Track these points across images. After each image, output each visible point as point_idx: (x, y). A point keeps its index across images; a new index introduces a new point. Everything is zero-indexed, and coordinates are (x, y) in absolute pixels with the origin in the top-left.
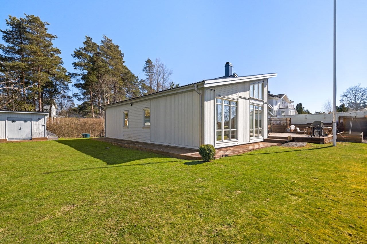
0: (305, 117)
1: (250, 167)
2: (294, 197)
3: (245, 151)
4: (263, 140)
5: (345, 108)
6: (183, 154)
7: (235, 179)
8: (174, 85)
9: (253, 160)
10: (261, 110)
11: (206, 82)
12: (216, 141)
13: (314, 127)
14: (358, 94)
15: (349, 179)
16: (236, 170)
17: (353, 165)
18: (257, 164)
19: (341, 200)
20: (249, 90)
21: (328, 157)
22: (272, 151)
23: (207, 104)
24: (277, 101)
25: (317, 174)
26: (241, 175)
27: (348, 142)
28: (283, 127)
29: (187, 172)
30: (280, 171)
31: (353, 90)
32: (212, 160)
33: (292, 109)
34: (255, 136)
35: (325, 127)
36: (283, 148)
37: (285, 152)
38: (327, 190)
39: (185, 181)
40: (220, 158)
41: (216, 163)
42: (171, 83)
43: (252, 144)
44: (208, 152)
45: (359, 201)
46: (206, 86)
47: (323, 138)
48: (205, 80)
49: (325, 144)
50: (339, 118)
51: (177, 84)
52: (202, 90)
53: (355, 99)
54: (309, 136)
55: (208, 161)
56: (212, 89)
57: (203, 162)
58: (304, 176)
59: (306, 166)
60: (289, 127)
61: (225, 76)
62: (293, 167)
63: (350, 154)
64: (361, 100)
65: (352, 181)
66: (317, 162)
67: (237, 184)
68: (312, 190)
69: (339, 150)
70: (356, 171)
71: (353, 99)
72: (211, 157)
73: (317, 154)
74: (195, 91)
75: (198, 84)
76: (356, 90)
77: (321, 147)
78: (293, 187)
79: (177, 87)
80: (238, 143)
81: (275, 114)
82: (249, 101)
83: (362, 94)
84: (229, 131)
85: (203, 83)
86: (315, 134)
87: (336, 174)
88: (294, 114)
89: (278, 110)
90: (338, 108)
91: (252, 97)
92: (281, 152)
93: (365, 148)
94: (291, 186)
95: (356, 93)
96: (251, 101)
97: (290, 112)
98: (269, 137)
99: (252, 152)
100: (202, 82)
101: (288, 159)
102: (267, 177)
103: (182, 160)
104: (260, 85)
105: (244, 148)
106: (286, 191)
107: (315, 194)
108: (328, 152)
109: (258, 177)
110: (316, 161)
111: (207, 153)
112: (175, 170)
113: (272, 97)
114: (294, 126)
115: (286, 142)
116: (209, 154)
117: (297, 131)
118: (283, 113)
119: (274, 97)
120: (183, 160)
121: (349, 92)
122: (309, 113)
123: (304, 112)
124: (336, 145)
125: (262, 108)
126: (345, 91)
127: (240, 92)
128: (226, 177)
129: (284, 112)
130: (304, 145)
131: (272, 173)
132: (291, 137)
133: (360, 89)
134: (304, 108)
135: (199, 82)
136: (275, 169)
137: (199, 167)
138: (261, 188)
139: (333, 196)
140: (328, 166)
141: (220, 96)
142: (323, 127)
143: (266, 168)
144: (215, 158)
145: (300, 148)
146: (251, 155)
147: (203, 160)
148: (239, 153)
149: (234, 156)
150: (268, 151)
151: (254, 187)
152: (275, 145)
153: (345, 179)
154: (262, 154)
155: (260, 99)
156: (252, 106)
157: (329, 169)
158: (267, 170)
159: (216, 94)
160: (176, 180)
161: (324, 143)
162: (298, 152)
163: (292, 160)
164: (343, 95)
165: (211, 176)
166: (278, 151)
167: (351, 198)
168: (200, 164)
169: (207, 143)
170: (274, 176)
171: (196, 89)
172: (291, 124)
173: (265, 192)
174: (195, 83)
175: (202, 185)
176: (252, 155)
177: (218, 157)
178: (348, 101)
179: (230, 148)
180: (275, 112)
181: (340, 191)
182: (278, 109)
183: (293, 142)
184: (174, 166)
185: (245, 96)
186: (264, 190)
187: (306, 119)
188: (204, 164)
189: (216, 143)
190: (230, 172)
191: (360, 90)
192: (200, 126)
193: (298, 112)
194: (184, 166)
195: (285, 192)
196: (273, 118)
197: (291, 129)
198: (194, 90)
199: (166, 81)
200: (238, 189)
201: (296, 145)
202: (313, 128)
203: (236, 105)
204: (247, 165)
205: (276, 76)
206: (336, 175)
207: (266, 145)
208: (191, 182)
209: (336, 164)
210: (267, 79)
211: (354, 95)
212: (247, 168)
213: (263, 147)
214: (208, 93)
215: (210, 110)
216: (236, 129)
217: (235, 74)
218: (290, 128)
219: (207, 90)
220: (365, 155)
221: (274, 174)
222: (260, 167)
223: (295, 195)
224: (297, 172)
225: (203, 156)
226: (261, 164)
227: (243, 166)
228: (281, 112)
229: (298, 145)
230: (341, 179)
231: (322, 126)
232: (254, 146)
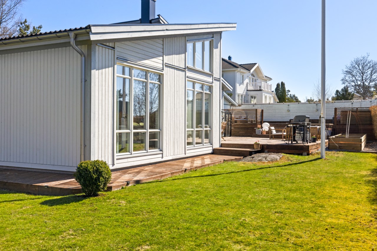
0: (287, 109)
1: (176, 202)
2: (239, 246)
3: (173, 173)
4: (211, 151)
5: (349, 94)
6: (40, 184)
7: (144, 225)
8: (28, 27)
9: (184, 189)
10: (208, 92)
11: (94, 29)
12: (115, 154)
13: (295, 125)
14: (366, 71)
15: (326, 210)
16: (150, 208)
17: (339, 188)
18: (191, 195)
19: (306, 242)
20: (185, 51)
21: (309, 177)
22: (222, 171)
23: (97, 76)
24: (243, 76)
25: (284, 205)
26: (155, 217)
27: (343, 151)
28: (250, 126)
29: (45, 220)
30: (228, 204)
31: (359, 64)
32: (104, 193)
33: (268, 93)
34: (197, 143)
35: (312, 125)
36: (243, 165)
37: (244, 171)
38: (291, 229)
39: (39, 238)
40: (123, 188)
41: (111, 197)
42: (21, 24)
43: (190, 159)
44: (95, 176)
45: (330, 241)
46: (93, 38)
47: (309, 144)
48: (91, 24)
49: (310, 156)
50: (336, 109)
51: (37, 26)
52: (86, 46)
53: (363, 80)
54: (288, 142)
55: (96, 195)
56: (108, 44)
57: (84, 197)
58: (263, 210)
59: (271, 194)
60: (259, 126)
61: (140, 20)
62: (250, 197)
63: (341, 171)
64: (370, 82)
65: (330, 213)
66: (289, 186)
67: (145, 234)
68: (268, 231)
69: (328, 164)
70: (341, 197)
71: (360, 79)
72: (102, 187)
73: (294, 173)
74: (71, 47)
75: (76, 32)
76: (364, 63)
77: (303, 161)
78: (241, 230)
79: (36, 35)
80: (162, 157)
81: (240, 101)
82: (184, 73)
83: (372, 71)
84: (144, 133)
85: (88, 30)
86: (296, 139)
87: (312, 203)
88: (272, 102)
89: (245, 93)
90: (340, 93)
91: (190, 65)
92: (238, 172)
93: (363, 161)
94: (237, 229)
95: (363, 69)
96: (189, 74)
97: (266, 97)
98: (222, 145)
99: (187, 174)
100: (86, 28)
101: (245, 183)
102: (202, 217)
103: (37, 197)
104: (207, 43)
105: (173, 167)
106: (228, 237)
107: (271, 238)
108: (312, 168)
109: (187, 218)
110: (289, 184)
111: (93, 179)
112: (18, 219)
113: (235, 69)
114: (268, 124)
115: (251, 153)
116: (98, 179)
117: (271, 134)
118: (253, 100)
119: (238, 67)
120: (40, 196)
121: (354, 67)
122: (297, 101)
123: (288, 99)
124: (325, 157)
125: (210, 88)
126: (349, 65)
127: (167, 55)
128: (127, 223)
129: (255, 98)
130: (278, 158)
131: (212, 210)
132: (259, 144)
133: (369, 62)
134: (289, 91)
135: (78, 27)
136: (220, 202)
137: (75, 208)
138: (187, 236)
139: (297, 237)
140: (304, 191)
141: (126, 60)
142: (308, 126)
143: (205, 201)
144: (110, 189)
145: (270, 165)
146: (183, 180)
147: (84, 194)
148: (162, 176)
149: (151, 182)
150: (217, 170)
151: (175, 236)
152: (232, 160)
153: (321, 211)
154: (204, 177)
155: (207, 70)
156: (191, 83)
157: (304, 197)
158: (205, 205)
159: (116, 57)
160: (16, 238)
161: (308, 154)
162: (265, 170)
163: (252, 184)
164: (346, 71)
165: (96, 223)
166: (233, 170)
167: (320, 237)
168: (76, 202)
169: (95, 156)
170: (215, 213)
171: (72, 42)
172: (264, 120)
173: (193, 243)
174: (70, 30)
175: (74, 241)
176: (185, 180)
177: (118, 186)
178: (353, 81)
179: (146, 168)
180: (240, 98)
181: (309, 229)
182: (246, 91)
183: (262, 154)
184: (17, 210)
185: (176, 64)
186: (191, 239)
187: (289, 111)
188: (87, 201)
189: (116, 158)
190: (135, 212)
191: (369, 65)
192: (81, 122)
193: (279, 99)
194: (41, 209)
195: (226, 239)
196: (234, 108)
197: (263, 129)
198: (67, 44)
199: (8, 17)
200: (145, 242)
201: (266, 158)
202: (294, 127)
203: (160, 81)
204: (172, 198)
205: (235, 29)
206: (310, 205)
207: (216, 160)
208: (51, 239)
209: (316, 188)
210: (220, 33)
211: (360, 72)
212: (170, 204)
213: (208, 165)
214: (99, 53)
215: (104, 88)
216: (160, 129)
217: (161, 17)
218: (262, 127)
219: (97, 47)
220: (360, 171)
221: (215, 211)
222: (194, 201)
223: (242, 242)
224: (253, 204)
225: (83, 184)
226: (197, 194)
227: (164, 201)
228: (250, 97)
229: (268, 159)
230: (315, 211)
231: (308, 124)
232: (194, 163)
